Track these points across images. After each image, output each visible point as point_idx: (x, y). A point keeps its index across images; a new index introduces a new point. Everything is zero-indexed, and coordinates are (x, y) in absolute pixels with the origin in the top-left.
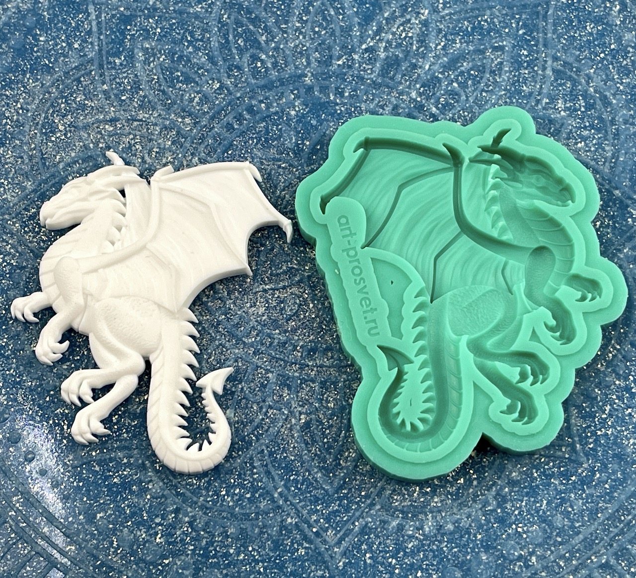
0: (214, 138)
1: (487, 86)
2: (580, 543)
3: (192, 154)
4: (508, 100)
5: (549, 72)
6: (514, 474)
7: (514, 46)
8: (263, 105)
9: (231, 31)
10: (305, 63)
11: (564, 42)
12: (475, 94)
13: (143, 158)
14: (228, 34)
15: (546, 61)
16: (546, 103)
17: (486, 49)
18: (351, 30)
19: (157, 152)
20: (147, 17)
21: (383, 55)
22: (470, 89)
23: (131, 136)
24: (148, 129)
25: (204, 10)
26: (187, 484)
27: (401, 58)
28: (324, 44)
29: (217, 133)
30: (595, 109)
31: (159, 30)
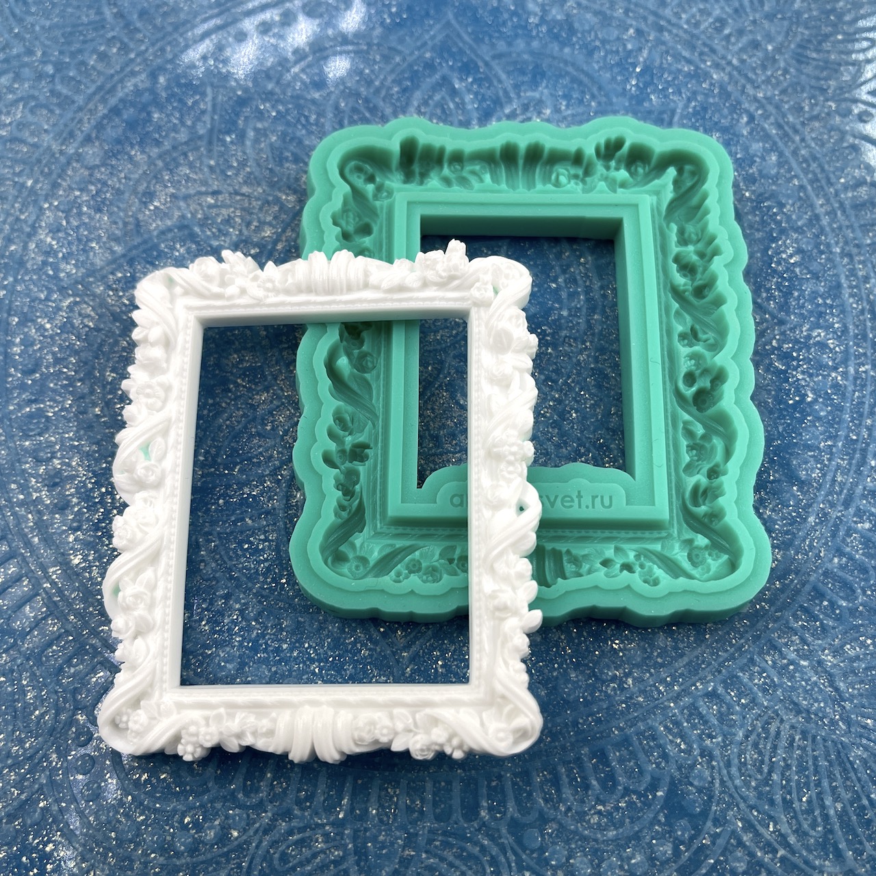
2: (684, 666)
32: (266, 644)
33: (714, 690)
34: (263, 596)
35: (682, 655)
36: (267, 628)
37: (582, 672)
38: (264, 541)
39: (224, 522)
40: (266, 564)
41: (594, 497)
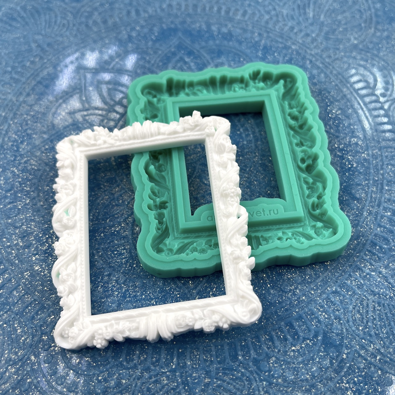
32: (130, 294)
33: (336, 289)
34: (126, 273)
35: (319, 277)
36: (129, 287)
37: (276, 290)
38: (124, 249)
39: (105, 243)
40: (126, 259)
41: (270, 211)
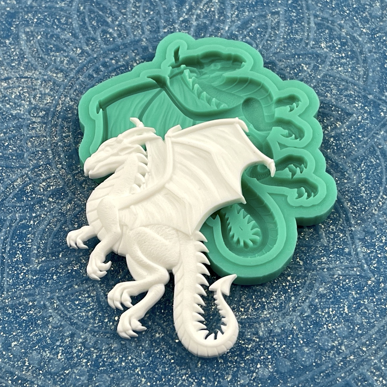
0: (80, 85)
1: (270, 37)
3: (65, 96)
4: (286, 45)
5: (312, 25)
6: (321, 289)
7: (286, 11)
8: (113, 61)
9: (87, 16)
10: (141, 33)
11: (320, 5)
12: (262, 43)
13: (30, 101)
14: (85, 19)
15: (309, 19)
16: (313, 45)
17: (266, 14)
18: (171, 9)
19: (39, 97)
20: (27, 13)
21: (195, 23)
22: (258, 40)
23: (21, 88)
24: (32, 83)
25: (66, 5)
26: (78, 316)
27: (208, 24)
28: (153, 20)
29: (82, 81)
30: (348, 45)
31: (35, 20)
